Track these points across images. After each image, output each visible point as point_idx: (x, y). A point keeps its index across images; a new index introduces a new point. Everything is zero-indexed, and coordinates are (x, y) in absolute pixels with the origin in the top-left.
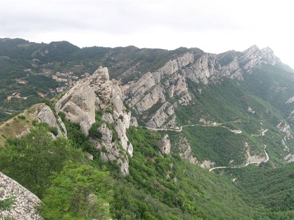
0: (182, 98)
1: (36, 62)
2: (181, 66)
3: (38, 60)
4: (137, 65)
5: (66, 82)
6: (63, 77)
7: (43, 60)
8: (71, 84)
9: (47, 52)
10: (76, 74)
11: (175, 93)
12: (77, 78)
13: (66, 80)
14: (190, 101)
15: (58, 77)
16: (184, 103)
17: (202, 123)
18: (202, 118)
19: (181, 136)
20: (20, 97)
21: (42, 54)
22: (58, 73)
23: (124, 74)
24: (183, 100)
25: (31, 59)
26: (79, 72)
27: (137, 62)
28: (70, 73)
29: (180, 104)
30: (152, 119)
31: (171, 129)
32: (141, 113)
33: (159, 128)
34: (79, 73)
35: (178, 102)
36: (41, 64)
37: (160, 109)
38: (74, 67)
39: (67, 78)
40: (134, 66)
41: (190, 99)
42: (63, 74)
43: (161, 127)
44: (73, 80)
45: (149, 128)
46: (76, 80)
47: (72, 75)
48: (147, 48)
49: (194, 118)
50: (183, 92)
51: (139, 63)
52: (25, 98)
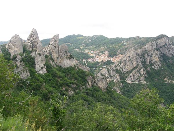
0: (155, 65)
1: (83, 46)
2: (159, 46)
3: (84, 45)
7: (87, 45)
8: (97, 57)
9: (90, 41)
10: (101, 52)
11: (150, 62)
12: (101, 54)
13: (95, 55)
14: (160, 67)
15: (91, 53)
16: (156, 68)
17: (165, 81)
18: (166, 77)
19: (145, 87)
22: (92, 51)
24: (155, 66)
25: (81, 44)
26: (103, 51)
28: (98, 51)
29: (153, 69)
30: (129, 76)
31: (141, 82)
32: (125, 73)
33: (133, 81)
35: (152, 67)
36: (86, 47)
37: (135, 70)
38: (101, 48)
41: (160, 65)
42: (94, 52)
43: (135, 81)
44: (98, 55)
45: (127, 81)
48: (145, 37)
49: (161, 77)
50: (155, 61)
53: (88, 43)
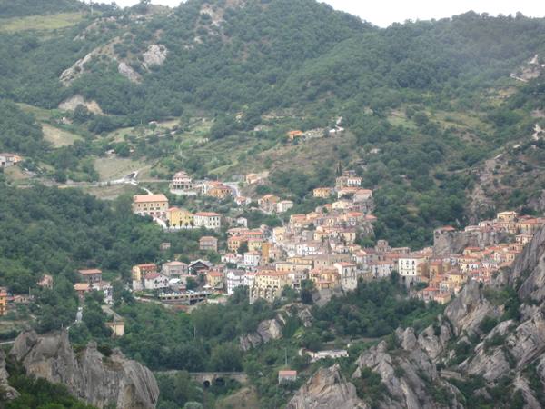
1: (80, 116)
3: (93, 107)
6: (202, 205)
7: (118, 112)
8: (234, 243)
9: (155, 55)
10: (282, 184)
12: (282, 206)
15: (175, 202)
21: (122, 66)
22: (181, 177)
25: (51, 99)
26: (309, 171)
34: (303, 180)
38: (285, 141)
39: (223, 207)
42: (207, 187)
44: (256, 220)
46: (275, 222)
47: (261, 191)
53: (133, 78)
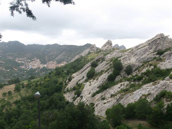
3: (3, 51)
4: (63, 53)
5: (24, 63)
6: (21, 61)
8: (27, 64)
9: (7, 47)
10: (28, 59)
12: (30, 61)
13: (24, 62)
20: (5, 70)
22: (17, 58)
23: (57, 58)
26: (30, 57)
27: (63, 52)
36: (5, 53)
38: (26, 55)
39: (24, 61)
40: (61, 54)
42: (21, 59)
44: (27, 62)
46: (30, 62)
47: (26, 59)
51: (64, 52)
52: (8, 70)
